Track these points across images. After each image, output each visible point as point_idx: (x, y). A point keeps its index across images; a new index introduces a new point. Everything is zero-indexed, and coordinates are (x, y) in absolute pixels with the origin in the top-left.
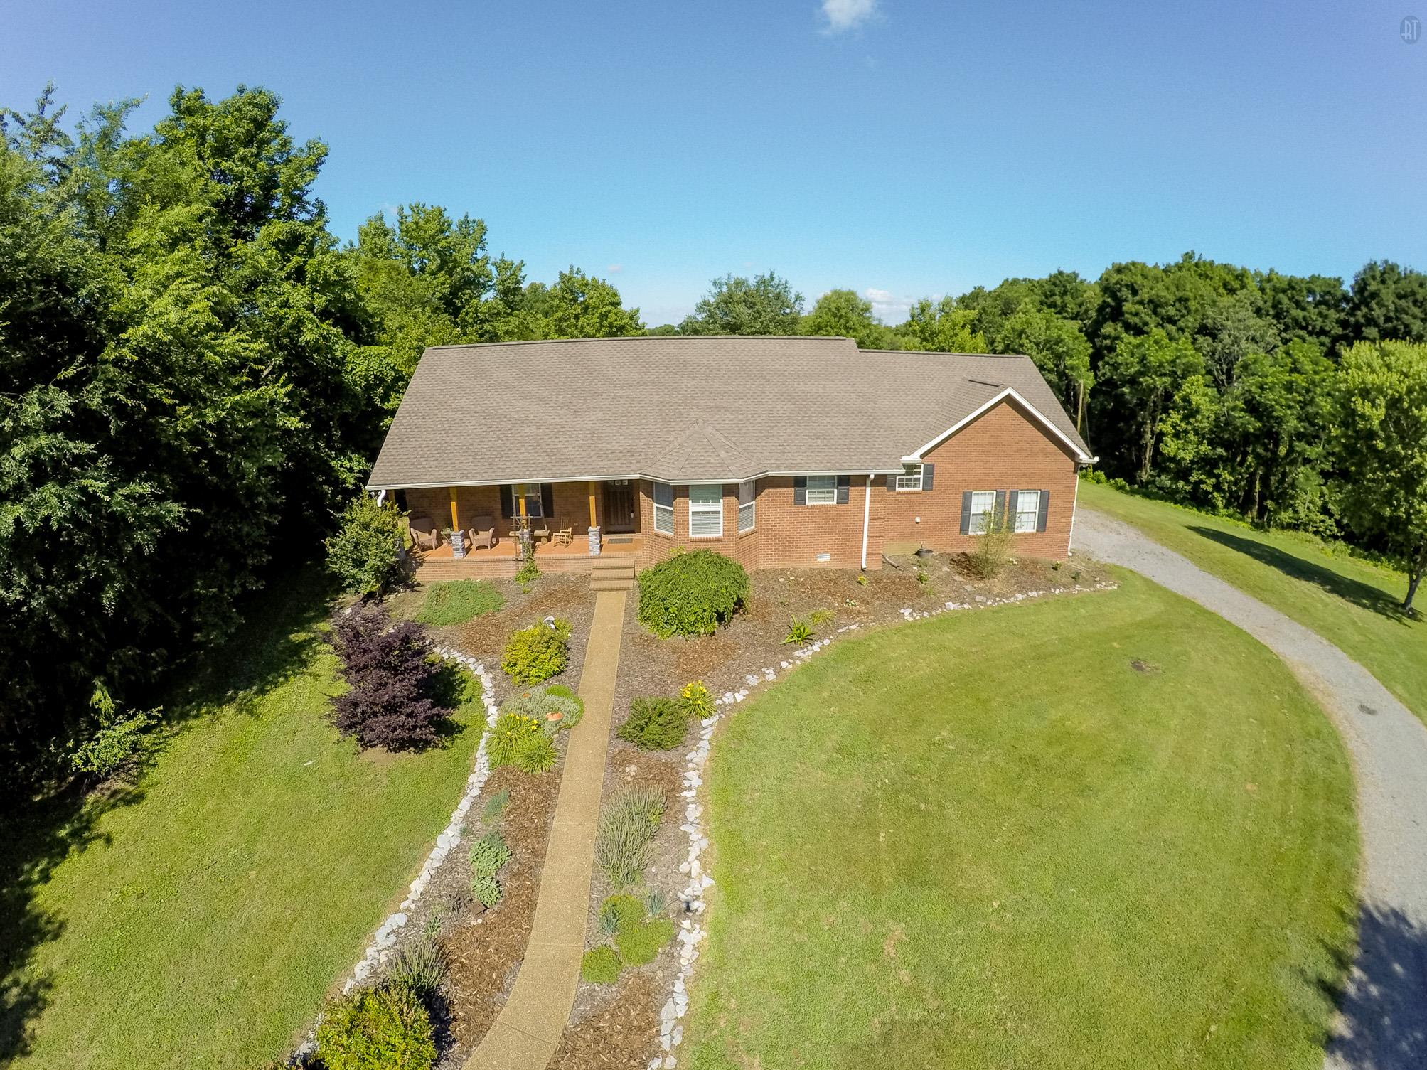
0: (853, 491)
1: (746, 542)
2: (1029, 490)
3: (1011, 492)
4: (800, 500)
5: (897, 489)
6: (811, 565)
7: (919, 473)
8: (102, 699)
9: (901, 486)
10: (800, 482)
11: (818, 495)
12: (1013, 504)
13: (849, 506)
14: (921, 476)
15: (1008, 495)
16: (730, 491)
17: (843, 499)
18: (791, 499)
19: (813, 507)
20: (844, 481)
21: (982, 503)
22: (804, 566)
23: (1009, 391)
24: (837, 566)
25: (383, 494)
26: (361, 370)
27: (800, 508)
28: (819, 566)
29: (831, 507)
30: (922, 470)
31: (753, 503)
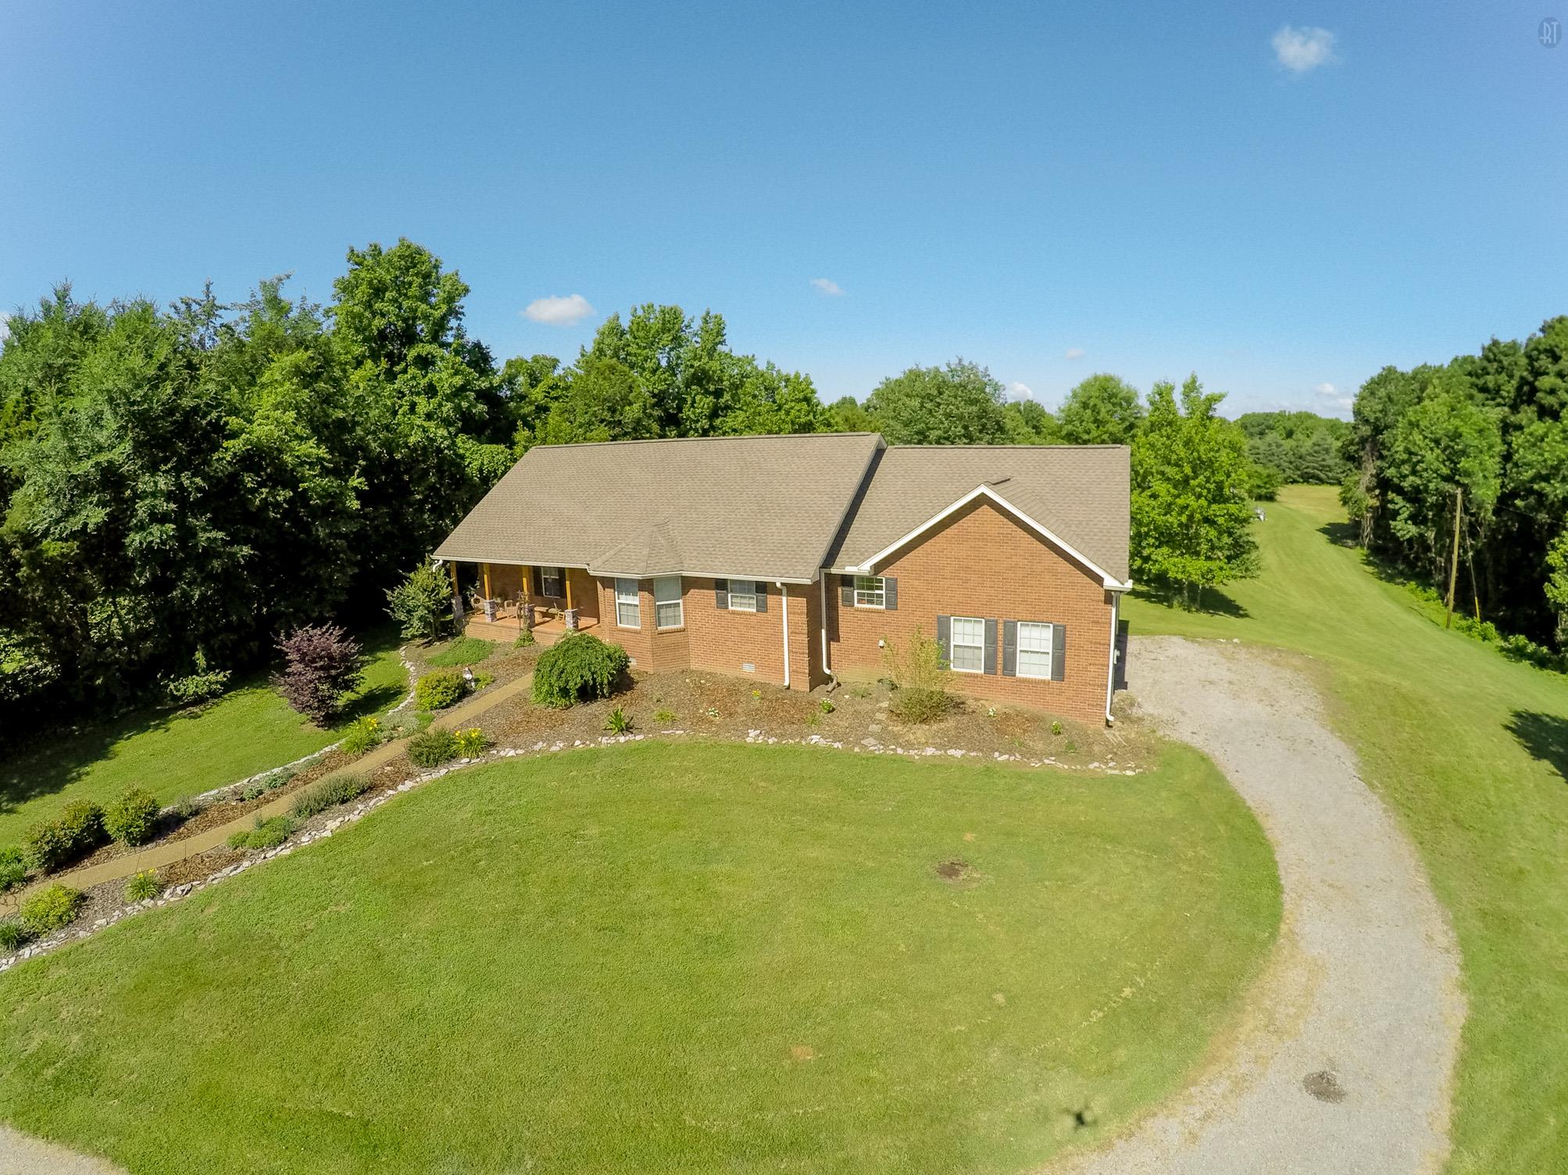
0: (771, 599)
1: (668, 639)
2: (1035, 622)
3: (1005, 622)
4: (722, 604)
5: (856, 605)
6: (737, 674)
7: (881, 588)
8: (200, 658)
9: (859, 601)
10: (721, 585)
11: (743, 601)
12: (1011, 640)
13: (769, 615)
14: (883, 592)
15: (1001, 626)
16: (646, 585)
17: (762, 607)
18: (714, 602)
19: (733, 613)
20: (762, 588)
21: (968, 634)
22: (731, 673)
23: (983, 489)
24: (760, 678)
25: (441, 562)
26: (476, 464)
27: (723, 612)
28: (744, 676)
29: (751, 614)
30: (884, 585)
31: (680, 601)
